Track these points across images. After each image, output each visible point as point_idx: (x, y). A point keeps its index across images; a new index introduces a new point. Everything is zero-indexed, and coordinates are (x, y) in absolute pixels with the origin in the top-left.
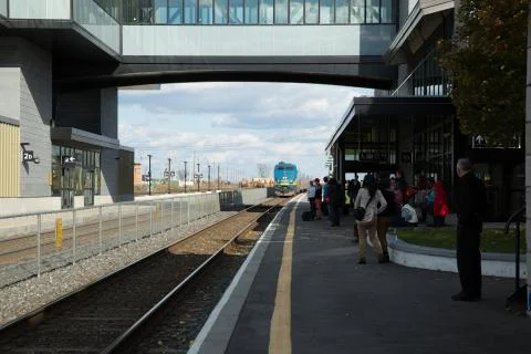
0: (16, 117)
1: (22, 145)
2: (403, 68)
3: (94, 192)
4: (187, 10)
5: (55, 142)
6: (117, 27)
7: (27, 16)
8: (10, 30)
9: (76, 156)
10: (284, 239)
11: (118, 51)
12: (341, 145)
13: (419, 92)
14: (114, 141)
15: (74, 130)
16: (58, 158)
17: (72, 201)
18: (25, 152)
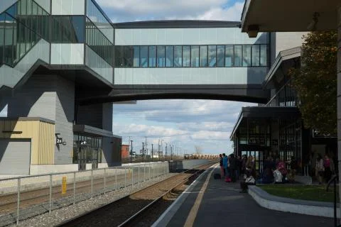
0: (53, 119)
1: (56, 134)
2: (273, 91)
3: (98, 161)
4: (150, 59)
5: (75, 133)
6: (112, 69)
7: (60, 63)
8: (51, 71)
9: (87, 141)
10: (199, 190)
11: (111, 82)
12: (238, 135)
13: (282, 105)
14: (110, 132)
15: (86, 126)
16: (77, 142)
17: (85, 167)
18: (57, 138)
